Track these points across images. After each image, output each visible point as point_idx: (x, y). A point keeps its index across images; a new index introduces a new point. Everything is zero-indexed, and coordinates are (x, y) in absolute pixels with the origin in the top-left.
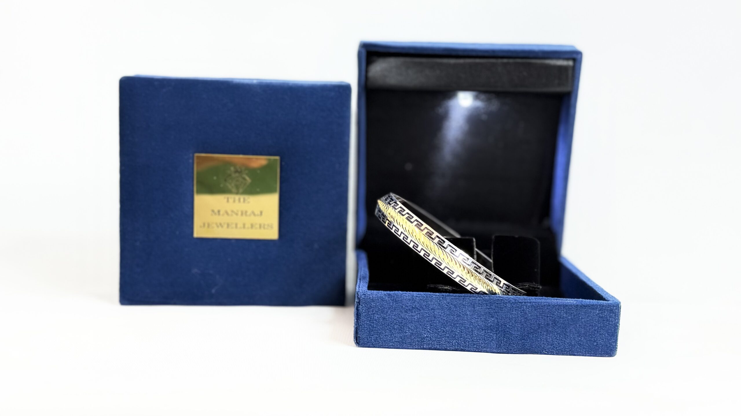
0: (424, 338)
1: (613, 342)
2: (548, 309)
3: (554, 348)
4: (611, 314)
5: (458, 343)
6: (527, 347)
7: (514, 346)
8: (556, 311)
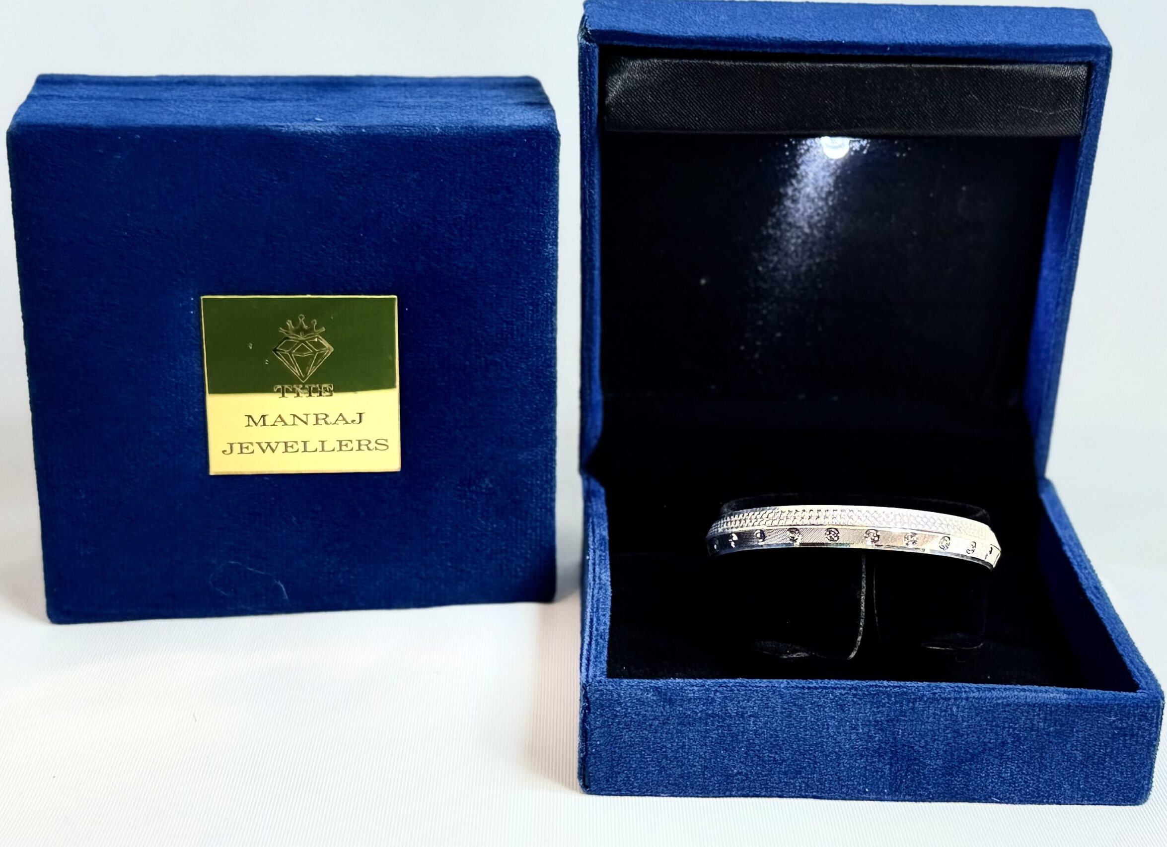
0: (733, 776)
1: (1144, 778)
2: (1005, 711)
3: (1015, 790)
4: (1142, 723)
5: (807, 785)
6: (956, 789)
7: (929, 787)
8: (1023, 716)
